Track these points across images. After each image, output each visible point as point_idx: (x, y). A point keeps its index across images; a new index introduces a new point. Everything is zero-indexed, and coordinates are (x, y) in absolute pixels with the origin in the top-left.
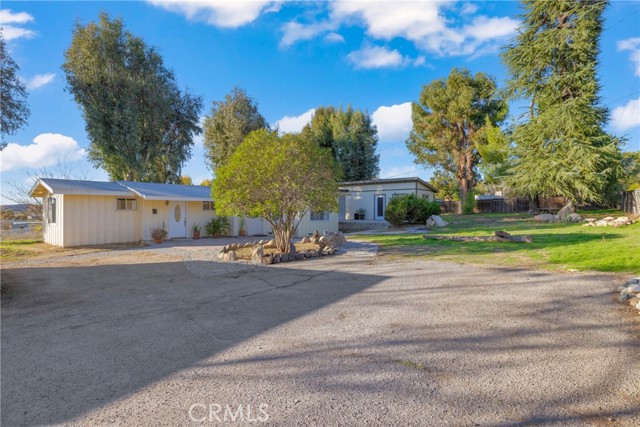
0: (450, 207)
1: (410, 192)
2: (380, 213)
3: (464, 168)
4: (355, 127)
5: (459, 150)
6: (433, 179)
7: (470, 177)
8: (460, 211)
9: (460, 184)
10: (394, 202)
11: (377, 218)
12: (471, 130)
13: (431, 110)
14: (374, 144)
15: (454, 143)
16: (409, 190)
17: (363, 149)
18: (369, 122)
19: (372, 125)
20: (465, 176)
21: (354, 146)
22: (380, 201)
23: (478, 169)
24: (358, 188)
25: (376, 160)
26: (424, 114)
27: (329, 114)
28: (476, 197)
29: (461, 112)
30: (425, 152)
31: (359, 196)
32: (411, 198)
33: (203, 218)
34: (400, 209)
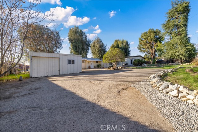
0: (149, 63)
1: (138, 59)
2: (131, 64)
3: (153, 53)
4: (124, 44)
5: (151, 48)
6: (144, 56)
7: (154, 55)
8: (151, 63)
9: (151, 57)
10: (135, 61)
11: (131, 65)
12: (154, 44)
13: (144, 39)
14: (129, 48)
15: (150, 47)
16: (138, 58)
17: (126, 49)
18: (128, 42)
19: (128, 43)
20: (153, 55)
21: (124, 48)
22: (131, 61)
23: (157, 53)
24: (126, 58)
25: (130, 52)
26: (142, 40)
27: (118, 41)
28: (157, 60)
29: (151, 40)
30: (142, 49)
31: (127, 60)
32: (139, 60)
33: (96, 64)
34: (136, 62)
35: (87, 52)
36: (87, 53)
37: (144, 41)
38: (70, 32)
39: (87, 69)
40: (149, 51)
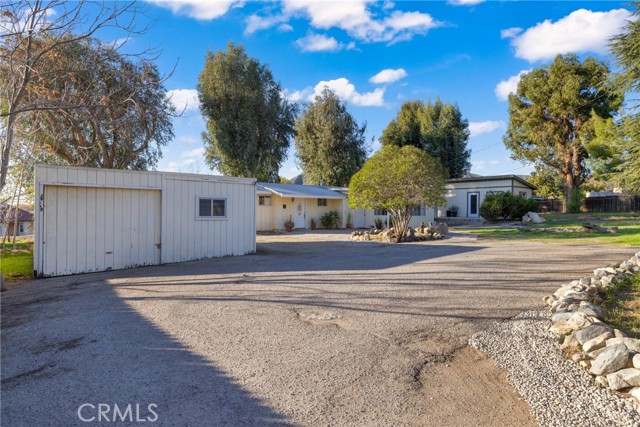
0: (553, 206)
1: (505, 190)
2: (474, 211)
3: (570, 164)
4: (444, 122)
5: (564, 144)
6: (534, 174)
7: (576, 173)
8: (564, 210)
9: (564, 180)
10: (489, 199)
11: (470, 215)
12: (579, 122)
13: (530, 102)
14: (466, 138)
15: (556, 137)
16: (505, 187)
17: (452, 144)
18: (459, 115)
19: (463, 118)
20: (570, 171)
21: (442, 141)
22: (474, 198)
23: (587, 163)
24: (451, 186)
25: (467, 155)
26: (523, 106)
27: (416, 109)
28: (588, 195)
29: (565, 104)
31: (455, 194)
32: (507, 195)
33: (318, 212)
34: (496, 206)
35: (279, 157)
36: (280, 159)
37: (534, 110)
38: (210, 68)
39: (280, 233)
40: (552, 155)
